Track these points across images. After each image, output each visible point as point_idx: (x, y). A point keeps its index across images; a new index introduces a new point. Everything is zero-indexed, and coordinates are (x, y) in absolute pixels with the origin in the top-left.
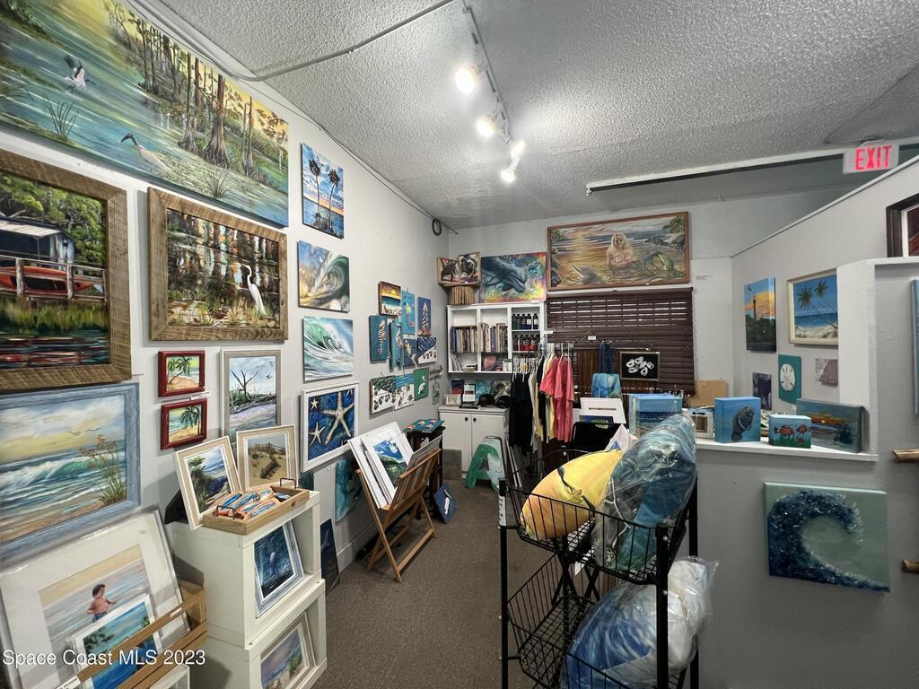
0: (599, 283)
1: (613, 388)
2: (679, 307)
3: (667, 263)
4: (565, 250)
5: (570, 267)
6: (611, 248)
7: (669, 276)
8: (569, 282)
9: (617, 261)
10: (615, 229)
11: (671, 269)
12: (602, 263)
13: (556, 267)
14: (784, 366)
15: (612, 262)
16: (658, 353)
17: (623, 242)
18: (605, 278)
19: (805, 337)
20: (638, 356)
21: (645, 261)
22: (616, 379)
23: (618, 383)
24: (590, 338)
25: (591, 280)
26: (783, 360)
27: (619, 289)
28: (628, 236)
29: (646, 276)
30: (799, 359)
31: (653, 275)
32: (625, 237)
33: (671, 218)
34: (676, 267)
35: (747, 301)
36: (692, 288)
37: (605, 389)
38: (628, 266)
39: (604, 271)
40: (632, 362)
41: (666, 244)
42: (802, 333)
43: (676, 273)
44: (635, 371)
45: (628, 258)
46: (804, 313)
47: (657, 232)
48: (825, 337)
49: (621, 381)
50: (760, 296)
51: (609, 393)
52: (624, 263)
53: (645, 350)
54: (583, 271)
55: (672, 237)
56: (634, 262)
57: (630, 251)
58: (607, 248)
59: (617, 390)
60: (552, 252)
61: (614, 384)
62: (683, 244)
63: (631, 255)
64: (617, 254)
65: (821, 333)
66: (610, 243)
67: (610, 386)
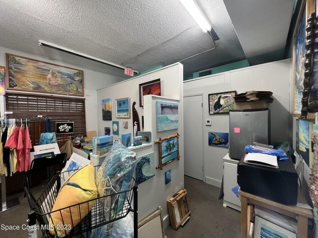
0: (43, 90)
1: (52, 139)
2: (80, 105)
3: (75, 88)
4: (20, 69)
5: (24, 79)
6: (50, 76)
7: (76, 93)
8: (23, 87)
9: (53, 82)
10: (51, 68)
11: (77, 90)
12: (45, 82)
13: (13, 77)
14: (114, 124)
15: (50, 82)
16: (73, 122)
17: (56, 75)
18: (46, 88)
19: (120, 116)
20: (65, 124)
21: (66, 85)
22: (54, 134)
23: (55, 136)
24: (38, 116)
25: (38, 88)
26: (114, 123)
27: (54, 95)
28: (58, 72)
29: (67, 91)
30: (118, 122)
31: (69, 91)
32: (57, 73)
33: (77, 71)
34: (79, 90)
35: (103, 105)
36: (85, 99)
37: (49, 140)
38: (59, 85)
39: (46, 85)
40: (62, 126)
41: (75, 80)
42: (119, 115)
43: (79, 92)
44: (63, 130)
45: (59, 82)
46: (120, 109)
47: (71, 75)
48: (125, 116)
49: (56, 135)
50: (107, 104)
51: (51, 142)
52: (57, 84)
53: (67, 121)
54: (33, 83)
55: (77, 79)
56: (61, 84)
57: (60, 79)
58: (48, 75)
59: (54, 140)
60: (10, 68)
61: (53, 137)
62: (82, 82)
63: (60, 81)
64: (53, 79)
65: (124, 115)
66: (49, 73)
67: (51, 138)
